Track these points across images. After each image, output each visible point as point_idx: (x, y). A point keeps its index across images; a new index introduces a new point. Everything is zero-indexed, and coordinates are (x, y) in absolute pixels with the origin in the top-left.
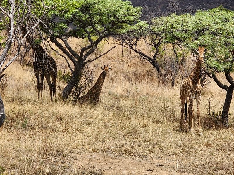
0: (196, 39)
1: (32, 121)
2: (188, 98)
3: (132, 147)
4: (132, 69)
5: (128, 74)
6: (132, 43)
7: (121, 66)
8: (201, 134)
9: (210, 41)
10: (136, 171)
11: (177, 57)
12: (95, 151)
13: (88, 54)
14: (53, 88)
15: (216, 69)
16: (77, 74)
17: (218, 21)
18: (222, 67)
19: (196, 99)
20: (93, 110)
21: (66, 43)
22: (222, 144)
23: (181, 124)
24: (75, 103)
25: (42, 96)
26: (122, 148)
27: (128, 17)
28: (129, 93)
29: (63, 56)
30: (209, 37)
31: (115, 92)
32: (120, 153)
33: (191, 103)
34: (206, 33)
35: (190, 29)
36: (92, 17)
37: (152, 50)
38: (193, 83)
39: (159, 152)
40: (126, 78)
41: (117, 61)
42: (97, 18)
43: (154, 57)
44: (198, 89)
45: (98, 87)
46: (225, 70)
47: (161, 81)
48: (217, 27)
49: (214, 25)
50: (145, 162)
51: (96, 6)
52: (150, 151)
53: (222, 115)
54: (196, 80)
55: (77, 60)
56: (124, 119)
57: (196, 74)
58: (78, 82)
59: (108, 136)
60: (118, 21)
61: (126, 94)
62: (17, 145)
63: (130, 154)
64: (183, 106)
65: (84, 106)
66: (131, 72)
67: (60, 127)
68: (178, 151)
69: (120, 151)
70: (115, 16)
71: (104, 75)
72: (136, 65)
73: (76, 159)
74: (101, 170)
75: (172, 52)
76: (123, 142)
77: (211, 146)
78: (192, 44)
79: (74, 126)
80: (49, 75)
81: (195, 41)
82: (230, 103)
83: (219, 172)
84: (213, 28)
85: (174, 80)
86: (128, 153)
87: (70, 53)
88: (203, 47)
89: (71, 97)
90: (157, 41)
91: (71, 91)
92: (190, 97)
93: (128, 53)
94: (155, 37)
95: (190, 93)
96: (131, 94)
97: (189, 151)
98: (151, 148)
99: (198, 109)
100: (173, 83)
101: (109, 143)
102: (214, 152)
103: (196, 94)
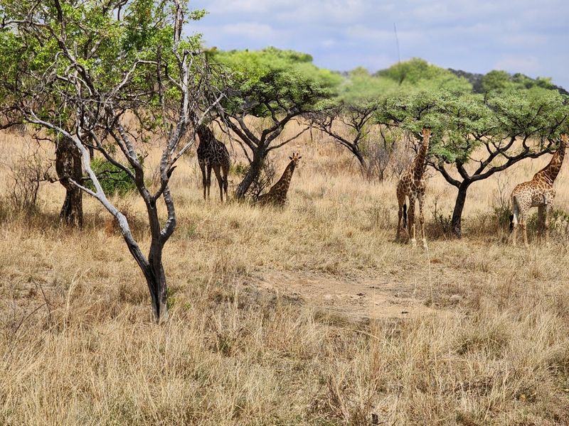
0: (419, 119)
1: (199, 228)
2: (407, 197)
3: (337, 264)
4: (325, 158)
5: (320, 165)
6: (325, 123)
7: (310, 154)
8: (425, 246)
9: (438, 121)
10: (343, 295)
11: (385, 142)
12: (287, 269)
13: (272, 138)
14: (223, 183)
15: (445, 159)
16: (257, 165)
17: (448, 94)
18: (454, 157)
19: (419, 199)
20: (278, 213)
21: (241, 123)
22: (455, 259)
23: (398, 232)
24: (255, 205)
25: (209, 194)
26: (323, 265)
27: (326, 88)
28: (323, 190)
29: (238, 141)
30: (436, 116)
31: (305, 189)
32: (320, 271)
33: (412, 204)
34: (432, 110)
35: (411, 105)
36: (277, 88)
37: (352, 132)
38: (415, 178)
39: (371, 271)
40: (318, 170)
41: (304, 147)
42: (284, 90)
43: (355, 142)
44: (421, 186)
45: (284, 182)
46: (457, 160)
47: (365, 175)
48: (446, 102)
49: (442, 100)
50: (353, 283)
51: (284, 74)
52: (361, 268)
53: (452, 221)
54: (419, 173)
55: (256, 146)
56: (321, 225)
57: (419, 165)
58: (259, 176)
59: (303, 248)
60: (312, 93)
61: (320, 192)
62: (182, 260)
63: (333, 273)
64: (401, 209)
65: (267, 209)
66: (324, 162)
67: (237, 238)
68: (396, 268)
69: (320, 269)
70: (308, 88)
71: (292, 166)
72: (329, 152)
73: (262, 280)
74: (296, 294)
75: (379, 136)
76: (324, 256)
77: (440, 262)
78: (413, 125)
79: (256, 236)
80: (219, 166)
81: (417, 122)
82: (463, 204)
83: (453, 296)
84: (441, 103)
85: (382, 173)
86: (331, 271)
87: (247, 137)
88: (428, 130)
89: (249, 196)
90: (358, 121)
91: (248, 187)
92: (410, 196)
93: (318, 136)
94: (355, 115)
95: (411, 191)
96: (326, 192)
97: (411, 268)
98: (361, 264)
99: (421, 212)
100: (381, 178)
101: (305, 258)
102: (444, 270)
103: (419, 192)
